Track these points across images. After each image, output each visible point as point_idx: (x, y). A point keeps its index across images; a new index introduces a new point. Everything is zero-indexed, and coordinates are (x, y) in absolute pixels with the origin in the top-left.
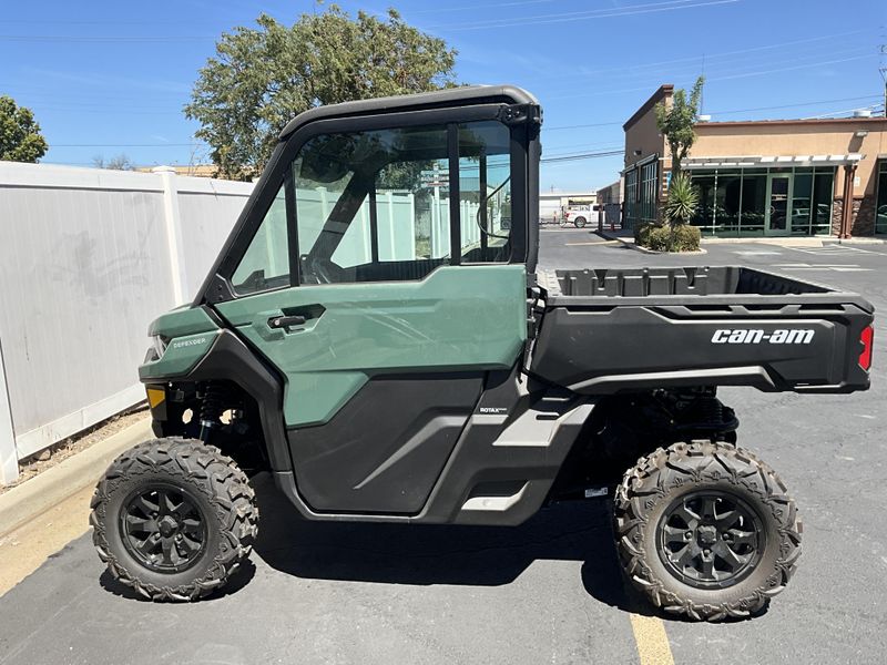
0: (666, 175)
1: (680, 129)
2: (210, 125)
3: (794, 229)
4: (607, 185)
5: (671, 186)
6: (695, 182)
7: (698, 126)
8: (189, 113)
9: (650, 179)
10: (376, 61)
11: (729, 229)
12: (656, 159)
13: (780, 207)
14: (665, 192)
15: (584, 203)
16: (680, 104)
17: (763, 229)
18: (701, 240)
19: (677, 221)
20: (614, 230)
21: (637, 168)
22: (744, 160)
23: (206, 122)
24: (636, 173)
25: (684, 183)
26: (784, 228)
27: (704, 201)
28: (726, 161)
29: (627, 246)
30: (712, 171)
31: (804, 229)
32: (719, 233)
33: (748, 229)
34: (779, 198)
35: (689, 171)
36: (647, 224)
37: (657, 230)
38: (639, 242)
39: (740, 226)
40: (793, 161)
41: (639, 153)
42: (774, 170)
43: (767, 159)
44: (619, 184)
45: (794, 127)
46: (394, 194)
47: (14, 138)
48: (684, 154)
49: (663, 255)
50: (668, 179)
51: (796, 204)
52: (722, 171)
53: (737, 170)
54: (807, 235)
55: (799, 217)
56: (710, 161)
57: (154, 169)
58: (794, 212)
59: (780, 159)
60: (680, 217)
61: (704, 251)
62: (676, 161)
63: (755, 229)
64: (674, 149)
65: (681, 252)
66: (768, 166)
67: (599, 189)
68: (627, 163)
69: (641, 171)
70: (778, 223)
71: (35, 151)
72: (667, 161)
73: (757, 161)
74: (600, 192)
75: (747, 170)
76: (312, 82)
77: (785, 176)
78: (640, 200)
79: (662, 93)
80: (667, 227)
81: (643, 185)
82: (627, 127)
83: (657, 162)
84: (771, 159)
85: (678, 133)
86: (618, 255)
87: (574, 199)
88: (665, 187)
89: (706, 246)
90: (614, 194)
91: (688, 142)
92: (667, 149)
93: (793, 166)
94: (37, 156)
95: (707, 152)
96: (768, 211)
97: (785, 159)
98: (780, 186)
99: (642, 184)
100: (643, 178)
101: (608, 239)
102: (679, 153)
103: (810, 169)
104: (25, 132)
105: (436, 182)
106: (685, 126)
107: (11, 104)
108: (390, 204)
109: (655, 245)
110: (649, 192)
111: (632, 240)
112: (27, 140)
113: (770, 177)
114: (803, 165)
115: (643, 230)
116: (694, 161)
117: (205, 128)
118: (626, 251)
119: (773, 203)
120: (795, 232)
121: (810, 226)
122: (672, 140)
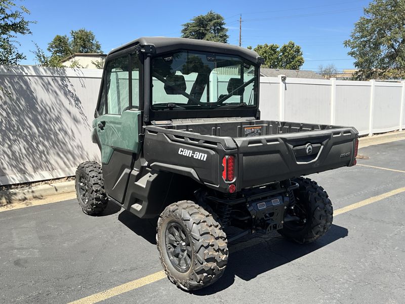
2: (355, 49)
8: (346, 43)
23: (353, 48)
47: (291, 59)
71: (298, 63)
94: (299, 66)
104: (296, 56)
107: (293, 44)
112: (297, 59)
117: (353, 51)
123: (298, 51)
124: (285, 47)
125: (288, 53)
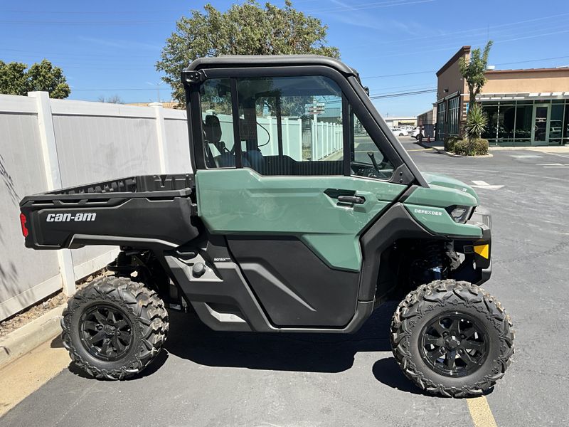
0: (465, 106)
1: (475, 75)
3: (550, 141)
4: (425, 112)
5: (469, 112)
6: (485, 109)
7: (487, 73)
8: (159, 66)
9: (454, 108)
10: (277, 34)
11: (506, 141)
12: (459, 95)
13: (542, 126)
14: (465, 117)
15: (409, 124)
16: (476, 58)
17: (529, 141)
18: (489, 148)
19: (473, 135)
20: (430, 142)
21: (445, 101)
22: (518, 95)
24: (444, 104)
25: (478, 111)
26: (544, 140)
27: (491, 123)
28: (506, 96)
29: (439, 152)
30: (496, 103)
31: (557, 141)
32: (501, 144)
33: (519, 141)
34: (541, 120)
35: (480, 103)
36: (452, 138)
37: (459, 142)
38: (447, 149)
39: (514, 139)
40: (551, 96)
41: (447, 91)
42: (537, 102)
43: (533, 94)
44: (432, 111)
45: (552, 73)
46: (289, 119)
48: (478, 91)
49: (464, 157)
50: (467, 108)
51: (552, 124)
52: (502, 103)
53: (513, 102)
54: (560, 144)
55: (554, 133)
56: (495, 96)
57: (150, 104)
58: (551, 130)
59: (543, 94)
60: (475, 133)
61: (491, 155)
62: (472, 96)
63: (524, 141)
64: (471, 88)
65: (476, 156)
66: (534, 99)
67: (419, 115)
68: (439, 98)
69: (448, 103)
70: (540, 137)
71: (64, 94)
72: (466, 95)
73: (526, 95)
74: (419, 117)
75: (519, 102)
76: (235, 48)
77: (545, 105)
78: (448, 122)
79: (463, 51)
80: (466, 139)
81: (449, 113)
82: (439, 74)
83: (459, 97)
84: (536, 95)
85: (474, 78)
86: (432, 158)
87: (402, 122)
88: (465, 113)
89: (492, 152)
90: (429, 118)
91: (481, 83)
92: (466, 88)
93: (551, 99)
94: (65, 96)
95: (493, 90)
96: (533, 129)
97: (545, 94)
98: (542, 112)
99: (449, 111)
100: (449, 107)
101: (426, 148)
102: (474, 91)
103: (562, 101)
104: (56, 82)
105: (315, 111)
106: (479, 73)
107: (49, 65)
108: (287, 125)
109: (458, 151)
110: (454, 116)
111: (443, 148)
112: (60, 87)
113: (535, 107)
114: (558, 98)
115: (450, 142)
116: (484, 96)
118: (439, 155)
119: (537, 124)
120: (552, 143)
121: (562, 138)
122: (469, 82)
123: (58, 75)
124: (37, 67)
125: (44, 77)
